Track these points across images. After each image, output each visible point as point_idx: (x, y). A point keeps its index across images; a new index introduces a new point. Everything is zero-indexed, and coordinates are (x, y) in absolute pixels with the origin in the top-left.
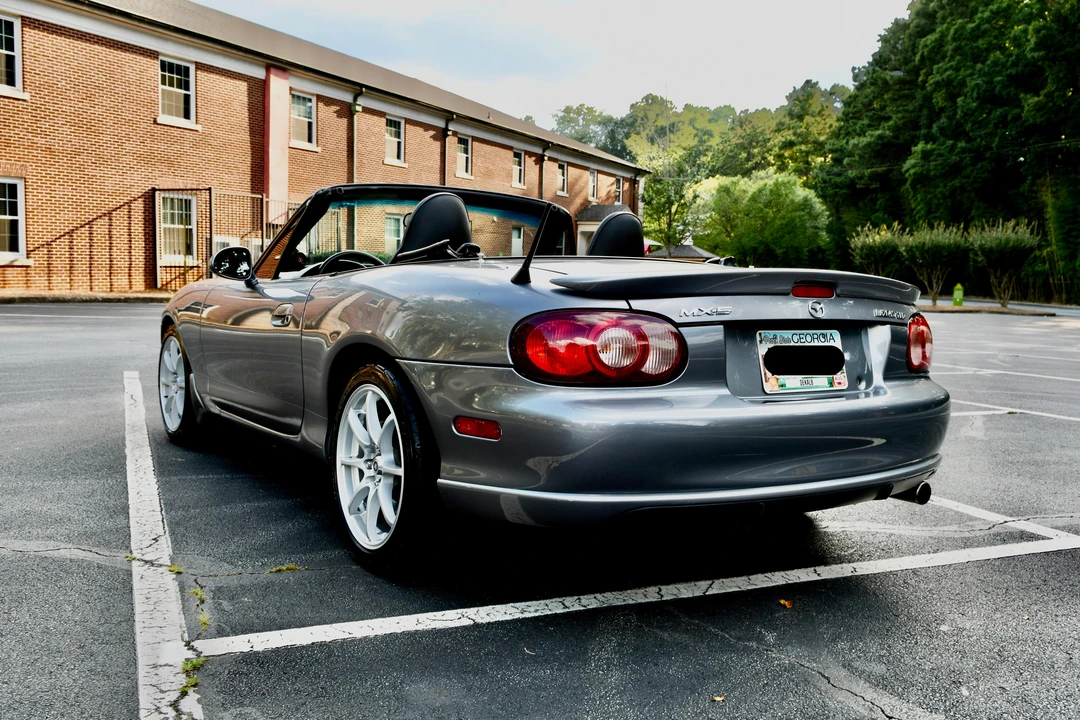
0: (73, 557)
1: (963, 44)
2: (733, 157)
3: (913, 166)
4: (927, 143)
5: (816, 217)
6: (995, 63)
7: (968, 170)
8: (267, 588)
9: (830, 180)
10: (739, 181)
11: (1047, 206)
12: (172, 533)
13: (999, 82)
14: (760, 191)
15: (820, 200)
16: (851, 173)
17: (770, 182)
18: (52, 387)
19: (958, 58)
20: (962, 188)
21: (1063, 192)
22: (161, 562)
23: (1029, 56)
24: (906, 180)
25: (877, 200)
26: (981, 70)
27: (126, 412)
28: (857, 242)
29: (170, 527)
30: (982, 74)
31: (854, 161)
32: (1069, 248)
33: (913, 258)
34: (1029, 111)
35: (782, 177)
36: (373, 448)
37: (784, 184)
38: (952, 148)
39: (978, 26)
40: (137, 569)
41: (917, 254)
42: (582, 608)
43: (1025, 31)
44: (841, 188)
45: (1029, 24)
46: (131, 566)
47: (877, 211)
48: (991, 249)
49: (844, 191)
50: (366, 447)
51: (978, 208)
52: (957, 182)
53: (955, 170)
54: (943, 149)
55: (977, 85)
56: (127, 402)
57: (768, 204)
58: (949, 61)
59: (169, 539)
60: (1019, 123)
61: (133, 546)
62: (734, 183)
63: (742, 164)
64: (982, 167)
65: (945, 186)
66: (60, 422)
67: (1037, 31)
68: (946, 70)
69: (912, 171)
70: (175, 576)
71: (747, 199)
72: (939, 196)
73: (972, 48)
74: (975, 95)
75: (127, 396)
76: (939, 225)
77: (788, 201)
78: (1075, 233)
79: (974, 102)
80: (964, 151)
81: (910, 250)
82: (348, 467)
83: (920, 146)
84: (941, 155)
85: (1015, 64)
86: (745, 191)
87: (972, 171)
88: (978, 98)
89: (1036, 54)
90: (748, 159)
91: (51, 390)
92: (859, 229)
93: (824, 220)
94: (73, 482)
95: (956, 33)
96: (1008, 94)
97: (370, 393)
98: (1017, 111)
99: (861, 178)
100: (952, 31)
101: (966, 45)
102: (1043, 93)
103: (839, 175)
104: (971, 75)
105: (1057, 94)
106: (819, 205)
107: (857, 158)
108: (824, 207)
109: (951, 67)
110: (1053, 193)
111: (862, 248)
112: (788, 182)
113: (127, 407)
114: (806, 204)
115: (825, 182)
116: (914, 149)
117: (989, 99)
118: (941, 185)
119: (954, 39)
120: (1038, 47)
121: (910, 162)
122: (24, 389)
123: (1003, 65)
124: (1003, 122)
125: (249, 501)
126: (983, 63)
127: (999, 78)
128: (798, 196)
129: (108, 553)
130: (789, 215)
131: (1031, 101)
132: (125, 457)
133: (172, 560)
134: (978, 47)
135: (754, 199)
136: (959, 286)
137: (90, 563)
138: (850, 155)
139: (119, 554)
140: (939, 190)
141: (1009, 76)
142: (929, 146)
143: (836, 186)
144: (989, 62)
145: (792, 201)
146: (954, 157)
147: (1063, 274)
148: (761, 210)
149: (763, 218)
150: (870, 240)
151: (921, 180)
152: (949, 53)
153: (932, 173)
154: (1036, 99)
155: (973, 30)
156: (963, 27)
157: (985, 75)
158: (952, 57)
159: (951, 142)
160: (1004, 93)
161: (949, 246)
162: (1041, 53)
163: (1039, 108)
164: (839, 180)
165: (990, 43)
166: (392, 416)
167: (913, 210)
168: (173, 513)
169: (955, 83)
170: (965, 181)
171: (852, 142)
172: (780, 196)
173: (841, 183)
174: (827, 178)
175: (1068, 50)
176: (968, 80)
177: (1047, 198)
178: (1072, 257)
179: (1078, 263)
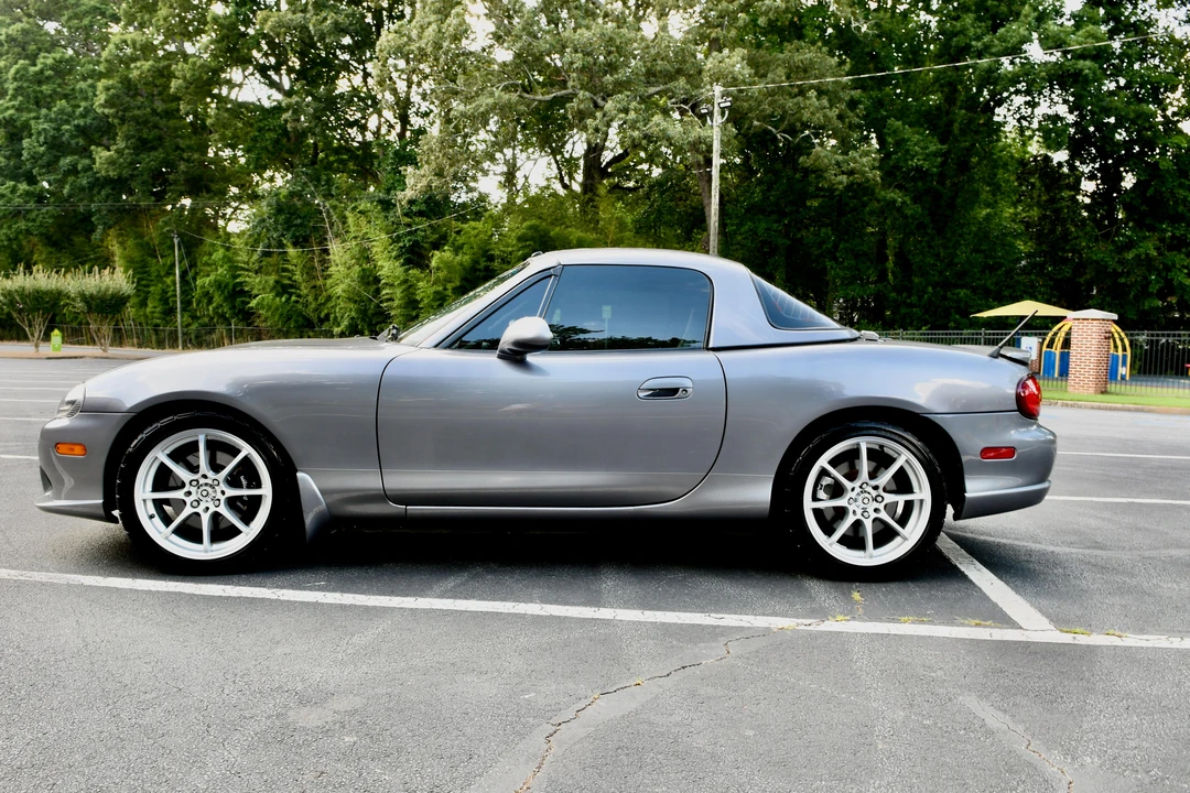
1: (25, 85)
6: (62, 111)
7: (32, 215)
11: (115, 255)
13: (67, 131)
19: (20, 98)
20: (28, 232)
21: (130, 242)
23: (99, 111)
26: (46, 116)
30: (48, 119)
32: (138, 296)
33: (12, 303)
34: (101, 163)
38: (14, 190)
39: (42, 71)
43: (93, 87)
45: (99, 80)
51: (41, 253)
52: (22, 225)
55: (44, 129)
58: (10, 100)
60: (90, 173)
64: (47, 212)
65: (10, 227)
67: (107, 89)
68: (7, 108)
73: (34, 91)
74: (42, 139)
76: (38, 269)
78: (144, 282)
79: (41, 146)
80: (27, 193)
81: (7, 294)
85: (83, 116)
87: (38, 215)
88: (45, 143)
89: (106, 111)
95: (17, 72)
96: (77, 143)
98: (87, 161)
100: (13, 71)
101: (29, 87)
102: (113, 148)
104: (37, 118)
105: (127, 151)
109: (13, 106)
110: (119, 243)
117: (56, 146)
119: (15, 79)
120: (109, 103)
123: (71, 115)
124: (73, 171)
126: (49, 109)
127: (67, 127)
131: (101, 155)
134: (41, 92)
141: (77, 126)
144: (55, 109)
146: (17, 199)
147: (133, 320)
152: (10, 92)
154: (108, 153)
155: (36, 73)
156: (25, 68)
157: (51, 121)
158: (14, 97)
160: (73, 142)
161: (53, 292)
162: (112, 111)
163: (111, 162)
165: (54, 91)
169: (18, 124)
170: (30, 224)
175: (136, 112)
176: (32, 122)
177: (116, 249)
178: (143, 304)
179: (148, 310)
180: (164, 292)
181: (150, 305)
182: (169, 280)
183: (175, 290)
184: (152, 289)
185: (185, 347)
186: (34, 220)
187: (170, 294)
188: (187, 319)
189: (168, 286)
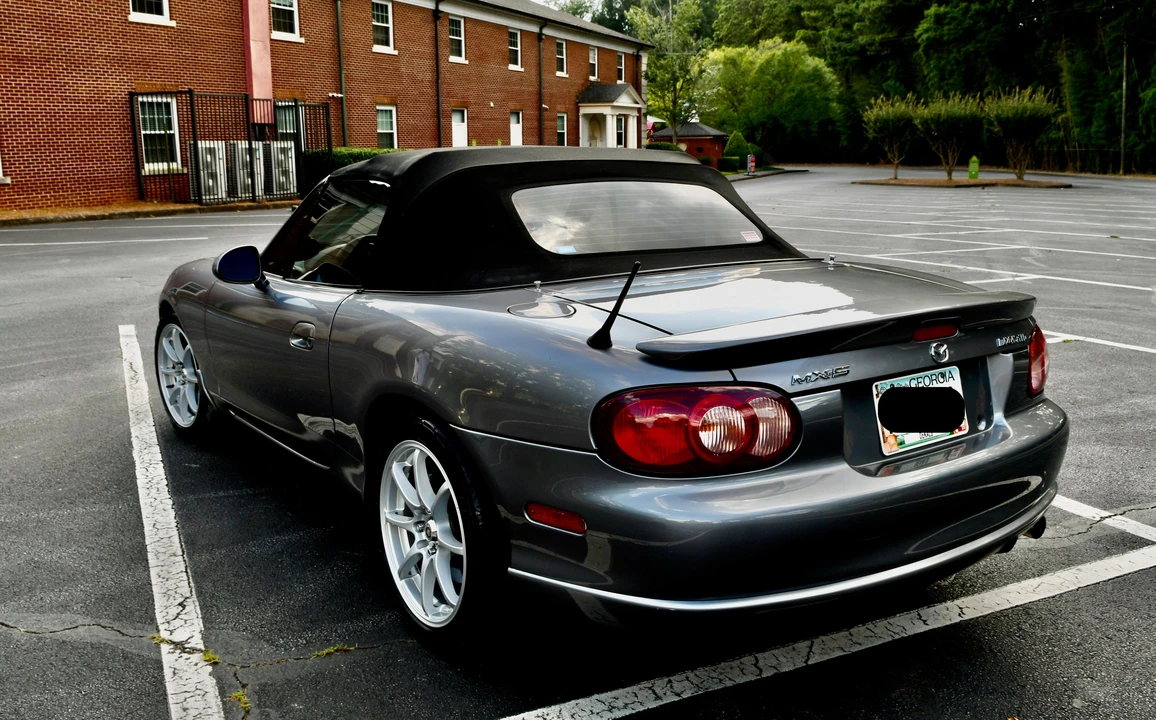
0: (94, 640)
2: (737, 24)
3: (926, 31)
4: (940, 6)
5: (826, 87)
7: (982, 36)
8: (316, 681)
9: (840, 47)
10: (745, 52)
11: (1061, 71)
12: (200, 594)
14: (768, 62)
15: (830, 69)
16: (862, 40)
17: (779, 53)
18: (44, 355)
20: (976, 53)
21: (1079, 55)
22: (193, 644)
24: (919, 45)
25: (889, 67)
27: (128, 389)
28: (871, 115)
29: (196, 582)
31: (865, 26)
32: (1083, 114)
33: (928, 130)
35: (790, 46)
36: (423, 510)
37: (793, 53)
38: (967, 10)
40: (168, 657)
41: (933, 126)
42: (677, 699)
44: (851, 55)
46: (159, 652)
47: (888, 79)
48: (1008, 118)
49: (855, 58)
50: (416, 508)
51: (992, 73)
52: (970, 47)
53: (968, 35)
54: (956, 12)
56: (127, 374)
57: (777, 76)
59: (197, 603)
61: (159, 619)
62: (740, 54)
63: (746, 31)
64: (996, 30)
65: (959, 51)
66: (58, 411)
69: (925, 36)
70: (210, 668)
71: (754, 71)
72: (953, 62)
75: (126, 365)
76: (955, 95)
77: (797, 71)
78: (1090, 98)
80: (978, 12)
81: (925, 122)
82: (395, 527)
83: (932, 10)
84: (954, 19)
86: (752, 63)
87: (987, 34)
90: (753, 26)
91: (44, 360)
92: (873, 101)
93: (835, 91)
94: (81, 510)
97: (417, 452)
99: (871, 45)
103: (849, 40)
106: (829, 75)
107: (867, 23)
108: (835, 77)
110: (1068, 56)
111: (876, 121)
112: (798, 51)
113: (127, 383)
114: (816, 75)
115: (834, 49)
116: (926, 12)
118: (955, 50)
121: (923, 26)
122: (14, 361)
125: (278, 533)
128: (808, 66)
129: (131, 632)
130: (798, 87)
132: (134, 463)
133: (205, 638)
135: (762, 70)
136: (974, 158)
137: (114, 650)
138: (861, 19)
139: (144, 633)
140: (954, 55)
142: (942, 9)
143: (845, 53)
145: (802, 72)
146: (968, 21)
147: (1078, 141)
148: (770, 82)
149: (772, 91)
150: (883, 113)
151: (934, 45)
153: (946, 38)
159: (964, 4)
161: (965, 117)
164: (848, 46)
166: (447, 485)
167: (925, 77)
168: (196, 557)
170: (979, 45)
171: (862, 5)
172: (788, 66)
173: (851, 49)
174: (837, 45)
177: (1063, 62)
178: (1087, 123)
179: (1093, 129)
180: (1111, 108)
181: (1095, 124)
182: (1115, 95)
183: (1121, 106)
184: (1097, 105)
185: (1127, 172)
186: (982, 41)
187: (1117, 110)
188: (1133, 138)
189: (1116, 102)
